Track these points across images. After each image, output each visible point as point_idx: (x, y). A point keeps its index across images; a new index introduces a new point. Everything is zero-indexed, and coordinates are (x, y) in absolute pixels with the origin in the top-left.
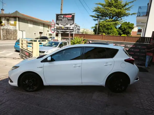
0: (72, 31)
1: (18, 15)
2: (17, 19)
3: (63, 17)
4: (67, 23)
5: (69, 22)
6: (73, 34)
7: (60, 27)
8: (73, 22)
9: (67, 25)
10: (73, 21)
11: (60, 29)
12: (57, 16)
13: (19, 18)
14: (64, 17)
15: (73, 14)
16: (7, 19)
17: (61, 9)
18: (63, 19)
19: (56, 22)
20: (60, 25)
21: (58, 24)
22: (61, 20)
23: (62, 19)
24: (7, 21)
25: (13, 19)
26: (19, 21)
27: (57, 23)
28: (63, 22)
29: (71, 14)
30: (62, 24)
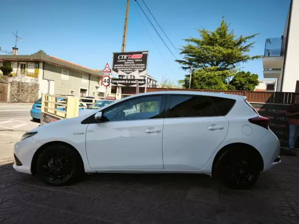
0: (143, 82)
1: (43, 58)
2: (41, 65)
3: (125, 57)
4: (133, 69)
5: (138, 66)
6: (144, 88)
7: (120, 76)
8: (145, 66)
9: (133, 71)
10: (144, 65)
11: (119, 80)
12: (116, 55)
13: (44, 63)
14: (127, 57)
15: (145, 53)
16: (22, 65)
17: (123, 45)
18: (126, 61)
19: (114, 66)
20: (121, 73)
21: (116, 71)
22: (123, 63)
23: (124, 61)
25: (33, 64)
26: (43, 69)
27: (115, 68)
28: (126, 66)
29: (141, 53)
30: (123, 71)
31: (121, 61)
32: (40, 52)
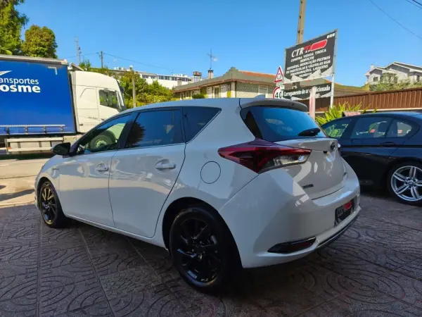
0: (327, 88)
1: (235, 77)
2: (233, 85)
3: (301, 52)
4: (312, 68)
5: (319, 62)
6: (330, 98)
7: (294, 84)
8: (331, 60)
9: (313, 72)
10: (329, 57)
11: (294, 90)
12: (289, 51)
13: (236, 82)
14: (304, 51)
15: (331, 36)
16: (216, 89)
17: (299, 32)
18: (303, 58)
19: (286, 70)
20: (295, 79)
21: (289, 77)
22: (298, 62)
23: (299, 58)
24: (215, 93)
25: (224, 87)
26: (236, 90)
27: (288, 72)
28: (302, 67)
29: (325, 37)
30: (298, 75)
31: (295, 59)
32: (232, 69)
